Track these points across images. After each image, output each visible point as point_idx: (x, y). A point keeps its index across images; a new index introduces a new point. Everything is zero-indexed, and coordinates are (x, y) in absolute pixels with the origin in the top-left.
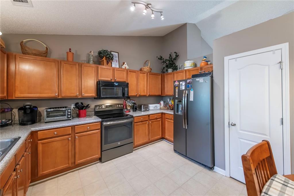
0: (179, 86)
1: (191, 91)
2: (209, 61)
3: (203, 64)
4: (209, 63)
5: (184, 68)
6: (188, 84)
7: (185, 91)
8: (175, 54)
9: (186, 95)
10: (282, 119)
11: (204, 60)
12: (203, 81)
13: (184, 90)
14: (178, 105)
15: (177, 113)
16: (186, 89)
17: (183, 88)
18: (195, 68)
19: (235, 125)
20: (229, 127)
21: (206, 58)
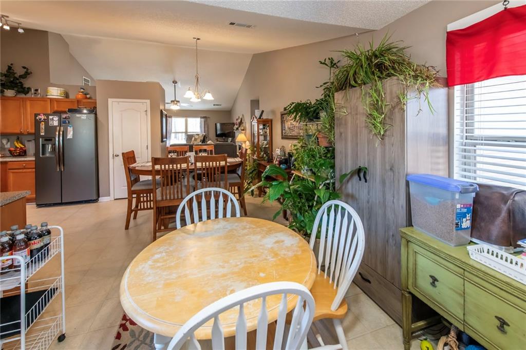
0: (46, 121)
1: (69, 128)
2: (88, 94)
3: (80, 96)
4: (88, 96)
5: (47, 95)
6: (65, 120)
7: (58, 128)
8: (25, 70)
9: (61, 133)
10: (147, 146)
11: (82, 92)
12: (86, 118)
13: (57, 126)
14: (44, 146)
15: (44, 156)
16: (60, 125)
17: (56, 123)
18: (67, 100)
19: (118, 156)
20: (113, 158)
21: (84, 89)
